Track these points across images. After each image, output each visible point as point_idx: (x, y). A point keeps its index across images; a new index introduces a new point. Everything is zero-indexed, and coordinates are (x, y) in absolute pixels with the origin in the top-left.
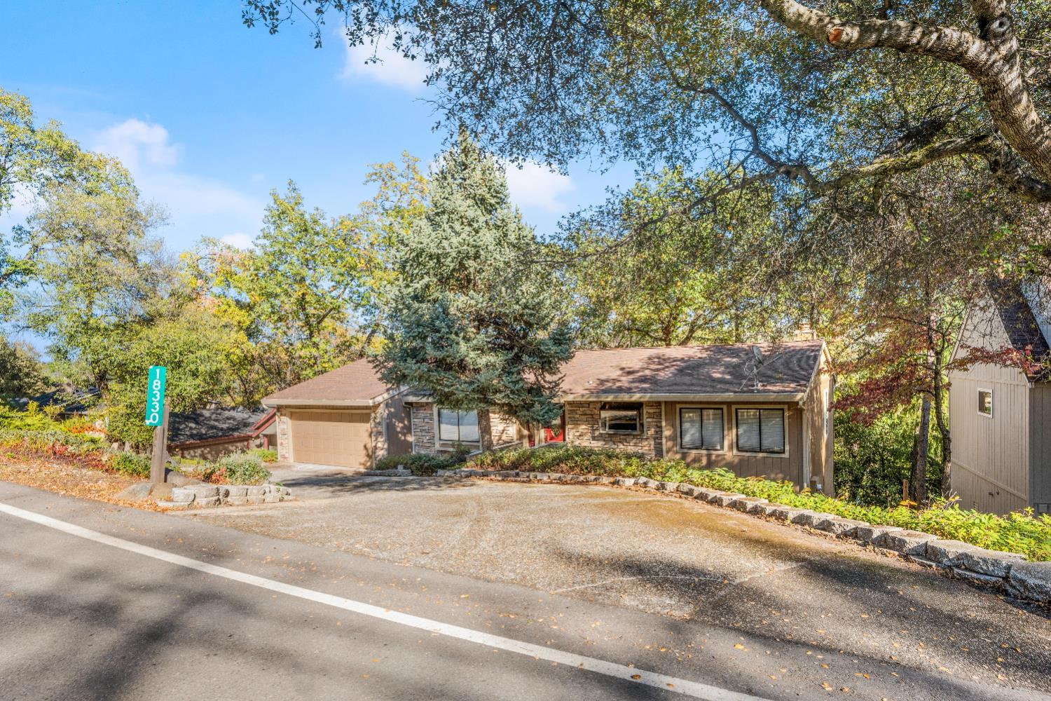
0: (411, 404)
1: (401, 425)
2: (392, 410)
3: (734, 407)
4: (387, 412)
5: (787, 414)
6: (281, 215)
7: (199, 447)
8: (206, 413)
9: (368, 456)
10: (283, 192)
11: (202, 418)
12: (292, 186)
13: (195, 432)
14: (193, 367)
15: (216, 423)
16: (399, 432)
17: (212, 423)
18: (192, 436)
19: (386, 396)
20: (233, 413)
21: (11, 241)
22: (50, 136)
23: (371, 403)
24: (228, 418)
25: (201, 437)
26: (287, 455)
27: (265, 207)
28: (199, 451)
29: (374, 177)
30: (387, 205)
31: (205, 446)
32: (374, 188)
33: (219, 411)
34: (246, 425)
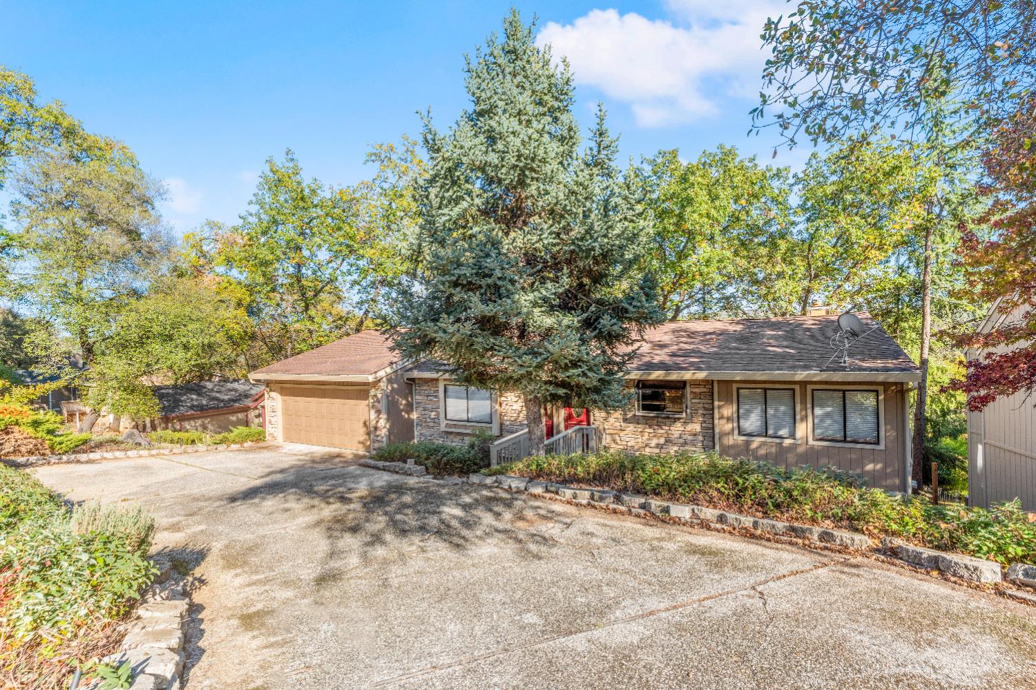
0: (413, 380)
1: (404, 402)
2: (395, 386)
3: (809, 388)
4: (390, 388)
5: (881, 397)
6: (277, 182)
7: (198, 418)
8: (209, 385)
9: (368, 434)
10: (280, 161)
11: (204, 390)
12: (290, 156)
13: (195, 403)
14: (184, 340)
15: (218, 395)
16: (402, 410)
17: (214, 394)
18: (192, 407)
19: (389, 370)
20: (236, 385)
21: (8, 215)
22: (49, 113)
23: (371, 379)
24: (230, 390)
25: (201, 408)
26: (275, 434)
27: (260, 174)
28: (199, 422)
29: (373, 158)
30: (386, 186)
31: (206, 417)
32: (373, 169)
33: (222, 383)
34: (247, 396)
